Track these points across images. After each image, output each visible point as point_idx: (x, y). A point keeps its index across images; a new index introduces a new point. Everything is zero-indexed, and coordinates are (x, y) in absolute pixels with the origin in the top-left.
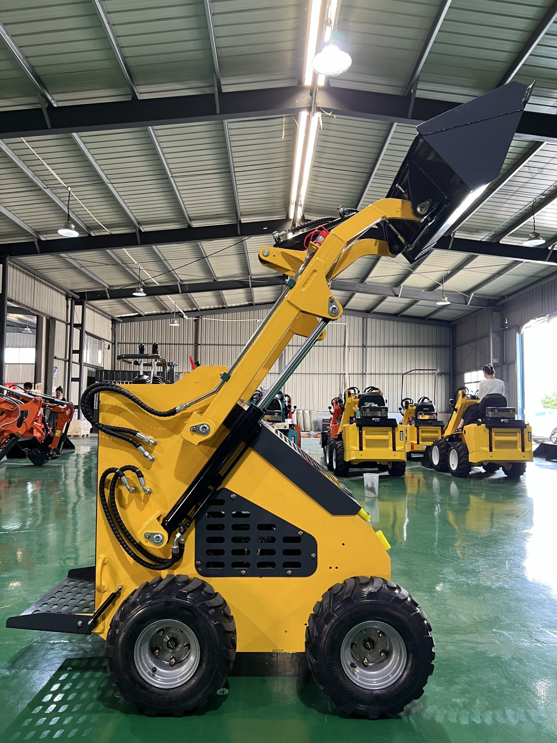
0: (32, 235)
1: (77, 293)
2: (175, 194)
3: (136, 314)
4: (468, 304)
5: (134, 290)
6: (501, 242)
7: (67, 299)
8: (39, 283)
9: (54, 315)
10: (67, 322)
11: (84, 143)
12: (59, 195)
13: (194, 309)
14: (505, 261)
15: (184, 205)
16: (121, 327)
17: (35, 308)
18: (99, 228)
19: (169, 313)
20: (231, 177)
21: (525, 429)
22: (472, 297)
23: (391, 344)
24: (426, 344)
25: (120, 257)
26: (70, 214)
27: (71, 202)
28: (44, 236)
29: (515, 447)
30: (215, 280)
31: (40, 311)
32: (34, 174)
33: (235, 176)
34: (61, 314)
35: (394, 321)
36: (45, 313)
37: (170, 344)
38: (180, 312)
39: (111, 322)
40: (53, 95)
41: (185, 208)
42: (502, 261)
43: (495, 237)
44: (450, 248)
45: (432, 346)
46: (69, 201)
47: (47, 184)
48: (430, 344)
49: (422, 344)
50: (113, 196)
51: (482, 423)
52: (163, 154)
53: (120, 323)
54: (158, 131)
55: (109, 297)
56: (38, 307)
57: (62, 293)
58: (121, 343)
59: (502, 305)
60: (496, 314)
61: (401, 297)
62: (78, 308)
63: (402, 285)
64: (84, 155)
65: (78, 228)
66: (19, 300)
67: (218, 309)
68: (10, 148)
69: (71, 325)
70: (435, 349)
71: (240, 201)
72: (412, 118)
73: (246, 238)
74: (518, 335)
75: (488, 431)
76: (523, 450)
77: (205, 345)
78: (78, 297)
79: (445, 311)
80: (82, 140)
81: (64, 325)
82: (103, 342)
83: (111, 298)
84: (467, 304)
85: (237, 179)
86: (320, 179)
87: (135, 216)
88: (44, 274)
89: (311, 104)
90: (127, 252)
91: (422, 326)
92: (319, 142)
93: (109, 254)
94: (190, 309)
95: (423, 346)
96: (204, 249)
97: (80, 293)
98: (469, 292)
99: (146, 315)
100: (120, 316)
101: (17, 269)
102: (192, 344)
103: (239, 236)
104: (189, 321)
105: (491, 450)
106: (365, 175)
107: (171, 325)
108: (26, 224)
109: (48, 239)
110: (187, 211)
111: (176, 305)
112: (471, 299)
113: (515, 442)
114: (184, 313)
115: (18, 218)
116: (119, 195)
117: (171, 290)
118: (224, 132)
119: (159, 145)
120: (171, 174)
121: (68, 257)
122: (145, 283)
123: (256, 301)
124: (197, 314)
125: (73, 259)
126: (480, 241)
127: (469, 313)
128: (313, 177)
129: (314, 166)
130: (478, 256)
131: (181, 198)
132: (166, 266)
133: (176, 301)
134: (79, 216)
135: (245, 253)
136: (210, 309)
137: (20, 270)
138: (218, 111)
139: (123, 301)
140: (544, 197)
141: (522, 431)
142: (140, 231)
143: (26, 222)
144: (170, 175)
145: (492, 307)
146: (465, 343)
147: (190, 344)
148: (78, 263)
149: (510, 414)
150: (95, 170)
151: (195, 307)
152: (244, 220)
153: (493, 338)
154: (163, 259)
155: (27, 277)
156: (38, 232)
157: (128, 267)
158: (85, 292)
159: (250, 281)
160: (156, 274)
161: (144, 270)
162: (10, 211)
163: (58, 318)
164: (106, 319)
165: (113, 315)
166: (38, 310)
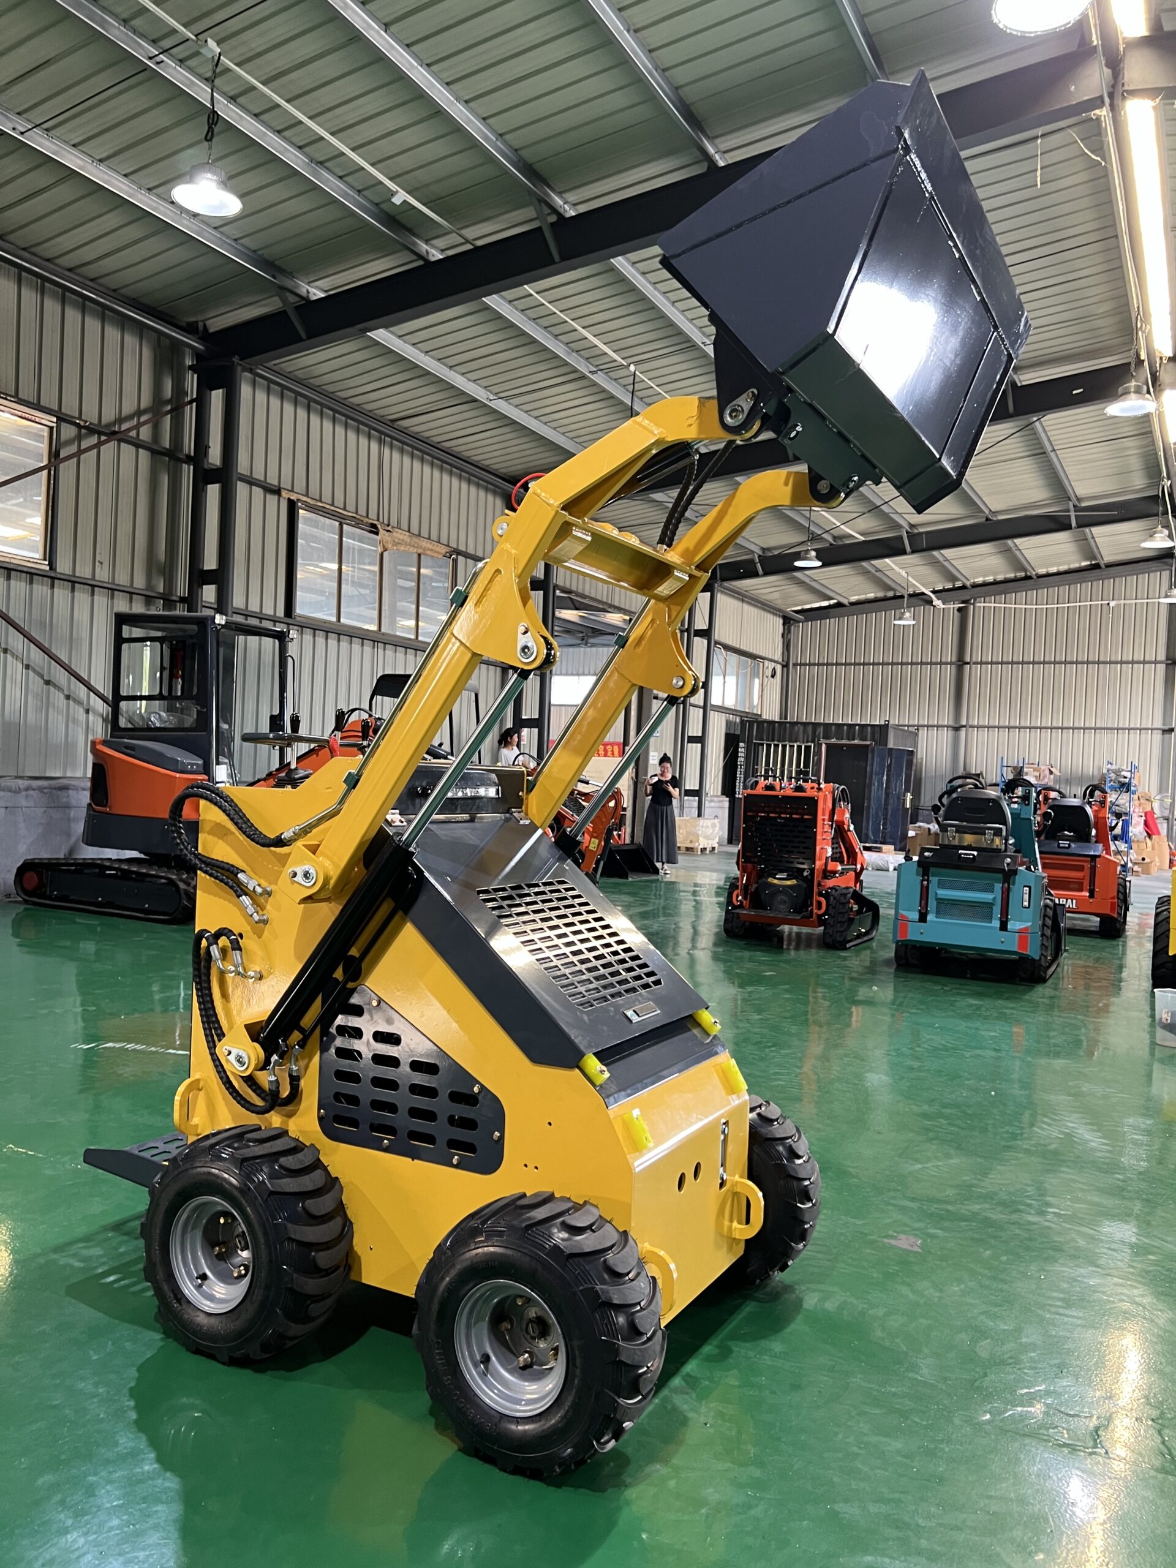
3: (832, 602)
11: (644, 273)
13: (958, 584)
16: (804, 630)
19: (897, 597)
30: (987, 519)
31: (627, 608)
37: (902, 664)
38: (923, 594)
39: (781, 621)
40: (565, 195)
53: (798, 621)
55: (760, 571)
58: (801, 665)
64: (643, 299)
66: (584, 589)
67: (1016, 580)
69: (688, 631)
73: (1035, 419)
77: (981, 663)
80: (637, 270)
82: (761, 664)
83: (766, 573)
94: (949, 586)
99: (852, 604)
100: (799, 608)
102: (951, 663)
103: (1011, 416)
104: (946, 611)
107: (897, 622)
111: (912, 579)
114: (932, 596)
117: (892, 548)
122: (835, 538)
123: (1108, 557)
124: (965, 596)
133: (908, 570)
135: (1047, 452)
136: (995, 583)
139: (795, 577)
147: (946, 663)
150: (672, 324)
151: (958, 580)
152: (1026, 379)
159: (1073, 514)
164: (770, 617)
165: (783, 607)
166: (623, 606)
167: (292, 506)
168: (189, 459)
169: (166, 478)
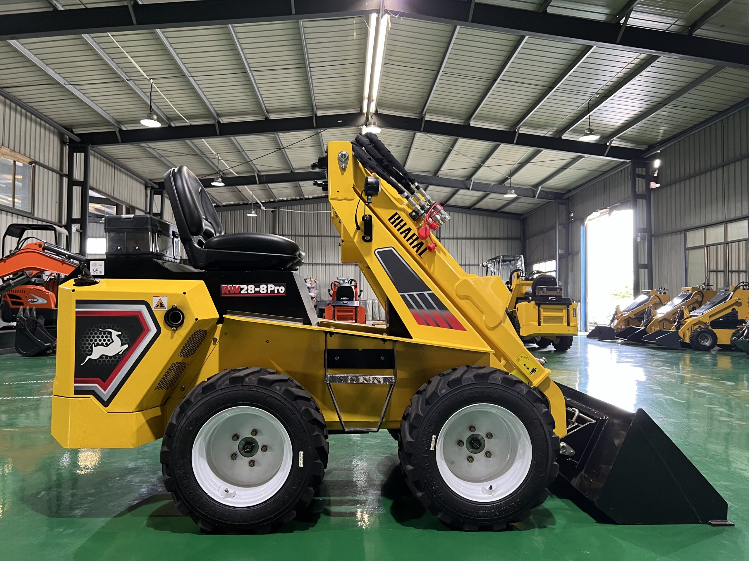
0: (113, 125)
1: (155, 183)
2: (253, 88)
4: (536, 197)
5: (213, 181)
6: (563, 138)
7: (146, 188)
8: (119, 173)
9: (134, 204)
10: (146, 211)
11: (167, 38)
12: (141, 87)
13: (272, 200)
14: (568, 156)
15: (262, 98)
17: (115, 196)
18: (179, 119)
19: (247, 204)
20: (306, 72)
21: (570, 306)
22: (539, 190)
23: (464, 236)
24: (497, 236)
25: (199, 148)
26: (152, 105)
27: (153, 94)
28: (125, 126)
29: (562, 322)
30: (292, 172)
31: (120, 199)
32: (118, 66)
33: (310, 71)
34: (141, 203)
35: (467, 214)
36: (126, 201)
38: (258, 203)
41: (263, 101)
42: (566, 156)
43: (558, 133)
44: (515, 142)
45: (503, 239)
46: (151, 92)
47: (129, 76)
48: (502, 236)
49: (493, 236)
50: (193, 88)
51: (532, 300)
52: (242, 49)
54: (236, 28)
56: (118, 196)
57: (141, 183)
59: (568, 198)
60: (562, 208)
61: (472, 190)
62: (157, 198)
63: (473, 178)
64: (166, 49)
65: (159, 120)
67: (296, 200)
68: (95, 42)
69: (150, 213)
70: (506, 241)
71: (315, 95)
72: (472, 22)
73: (322, 131)
74: (582, 227)
75: (537, 307)
76: (568, 325)
78: (157, 186)
79: (515, 204)
80: (164, 35)
84: (534, 197)
85: (312, 74)
86: (392, 75)
87: (214, 108)
88: (124, 163)
89: (380, 6)
90: (205, 143)
91: (494, 219)
92: (390, 40)
93: (188, 145)
94: (267, 200)
95: (495, 239)
96: (282, 141)
97: (159, 183)
98: (537, 186)
99: (224, 206)
101: (97, 158)
103: (315, 128)
104: (267, 212)
105: (539, 325)
106: (433, 72)
107: (248, 215)
108: (108, 114)
109: (129, 129)
110: (264, 104)
111: (254, 196)
112: (538, 192)
113: (561, 318)
114: (261, 204)
115: (101, 108)
116: (199, 87)
117: (249, 181)
118: (300, 30)
119: (238, 41)
120: (250, 68)
121: (147, 146)
122: (223, 174)
124: (275, 205)
125: (153, 149)
126: (544, 136)
127: (538, 206)
128: (385, 74)
129: (385, 64)
130: (542, 151)
131: (259, 91)
132: (244, 156)
133: (254, 192)
134: (160, 107)
135: (321, 145)
136: (287, 200)
137: (101, 160)
138: (293, 12)
140: (598, 96)
141: (568, 307)
142: (219, 122)
143: (108, 112)
144: (248, 70)
145: (559, 200)
146: (535, 235)
148: (158, 153)
149: (557, 293)
150: (176, 64)
151: (273, 198)
152: (320, 113)
153: (559, 229)
154: (241, 150)
155: (108, 166)
156: (119, 122)
157: (207, 157)
160: (234, 164)
161: (222, 161)
162: (92, 101)
163: (138, 206)
166: (118, 198)
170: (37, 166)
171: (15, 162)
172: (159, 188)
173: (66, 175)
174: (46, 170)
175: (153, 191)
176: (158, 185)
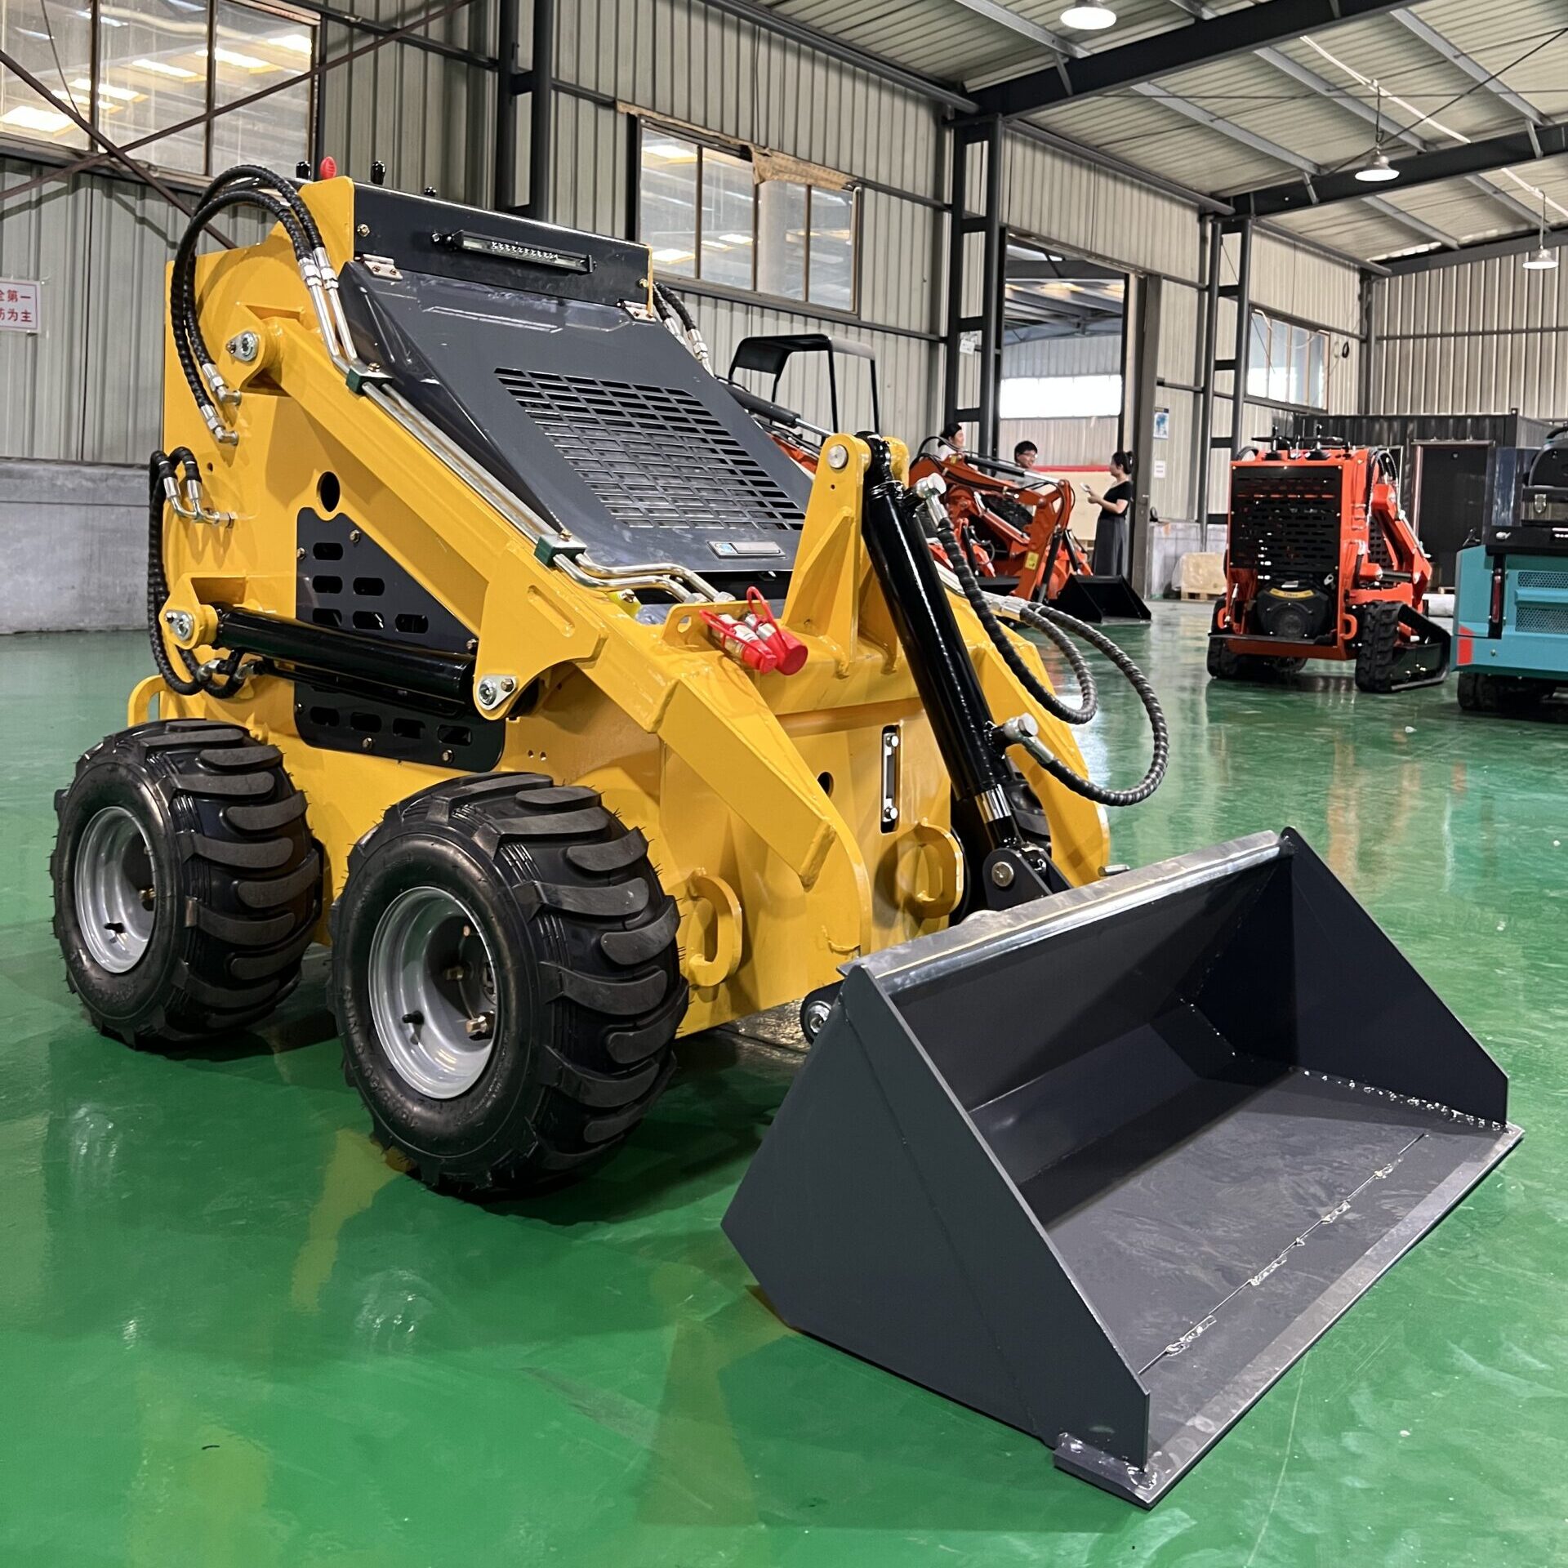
0: (1048, 50)
1: (1226, 201)
3: (1434, 245)
7: (1201, 219)
8: (1111, 184)
9: (1158, 268)
10: (1201, 285)
16: (1389, 290)
28: (1086, 45)
31: (1116, 257)
34: (1184, 262)
36: (1132, 261)
39: (1357, 277)
53: (1383, 276)
55: (1314, 197)
56: (1109, 248)
57: (1185, 205)
58: (1388, 338)
62: (1232, 241)
66: (1050, 233)
69: (1209, 290)
78: (1229, 209)
81: (1192, 295)
82: (1327, 338)
83: (1324, 200)
88: (1122, 155)
90: (1316, 48)
93: (1266, 64)
97: (1236, 198)
99: (1464, 247)
100: (1383, 257)
107: (1530, 266)
109: (1097, 51)
111: (1547, 201)
117: (1511, 150)
125: (1182, 98)
133: (1544, 185)
139: (1368, 206)
148: (1201, 108)
154: (1450, 53)
155: (1075, 170)
156: (1065, 39)
157: (1347, 97)
158: (1248, 194)
163: (1173, 274)
164: (1339, 270)
165: (1358, 256)
166: (1109, 255)
167: (633, 121)
168: (493, 64)
169: (464, 89)
170: (869, 193)
171: (809, 188)
172: (1236, 214)
173: (948, 207)
174: (895, 200)
175: (1219, 225)
176: (1235, 206)
